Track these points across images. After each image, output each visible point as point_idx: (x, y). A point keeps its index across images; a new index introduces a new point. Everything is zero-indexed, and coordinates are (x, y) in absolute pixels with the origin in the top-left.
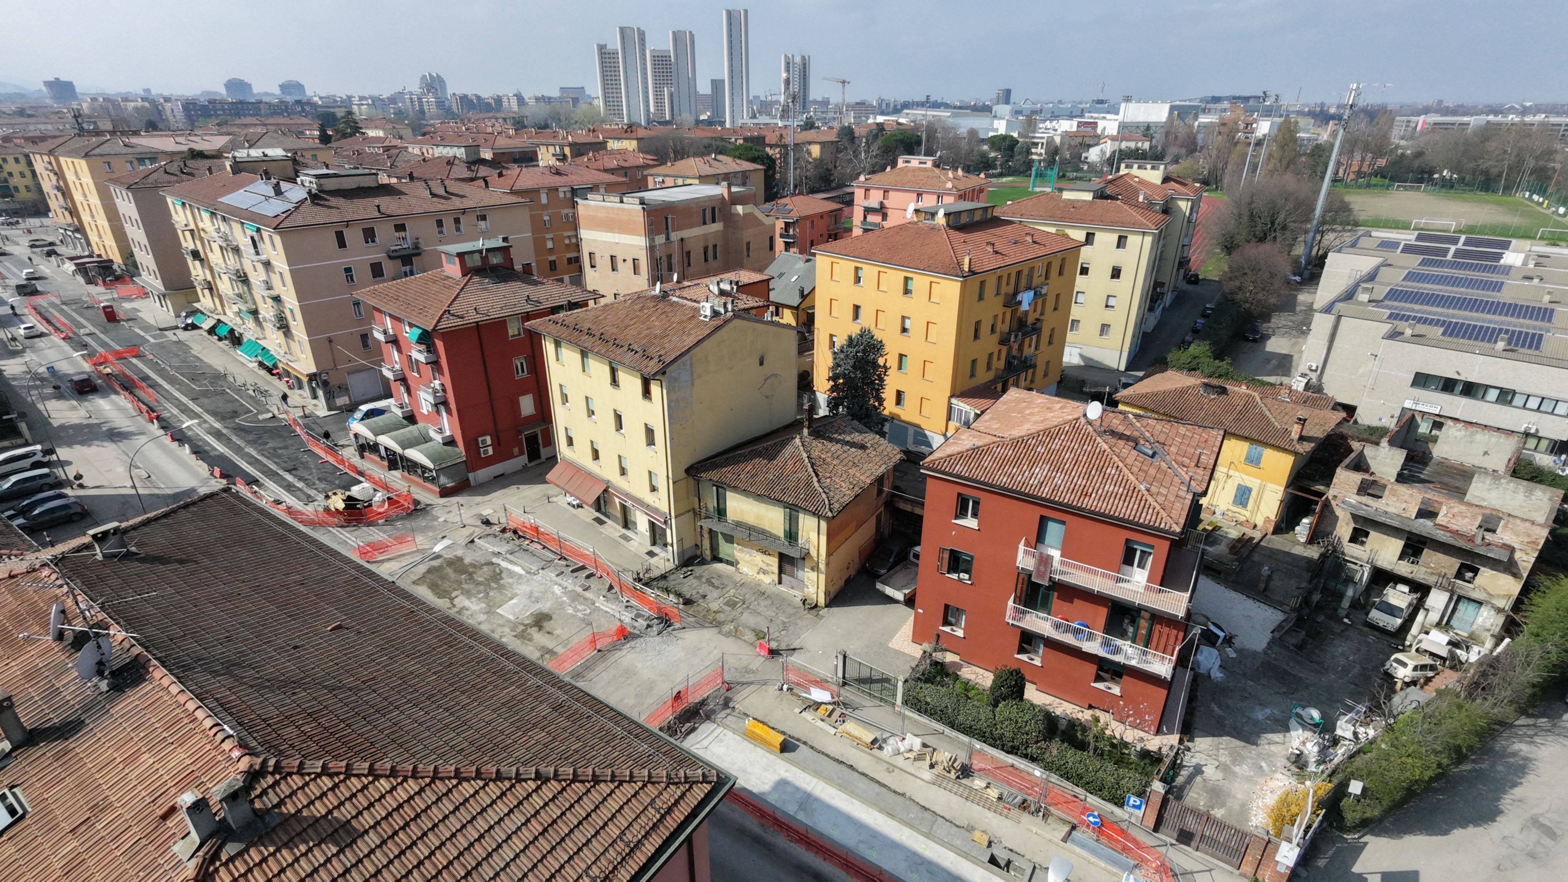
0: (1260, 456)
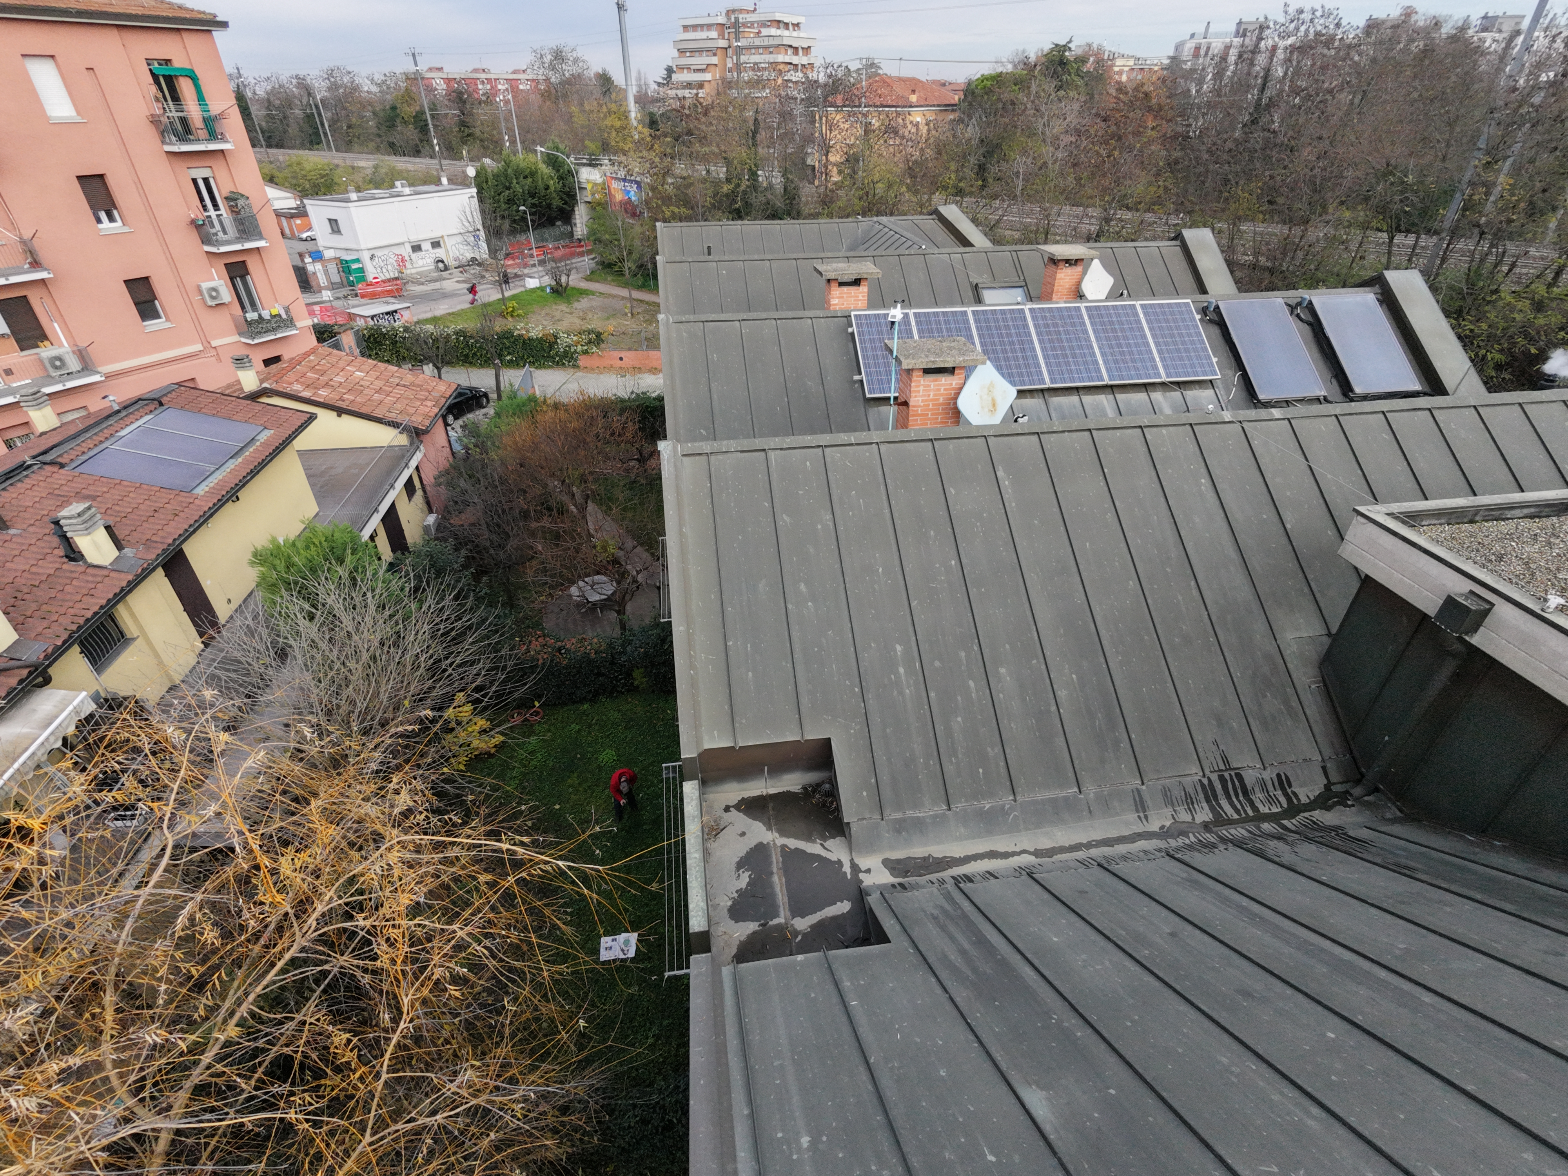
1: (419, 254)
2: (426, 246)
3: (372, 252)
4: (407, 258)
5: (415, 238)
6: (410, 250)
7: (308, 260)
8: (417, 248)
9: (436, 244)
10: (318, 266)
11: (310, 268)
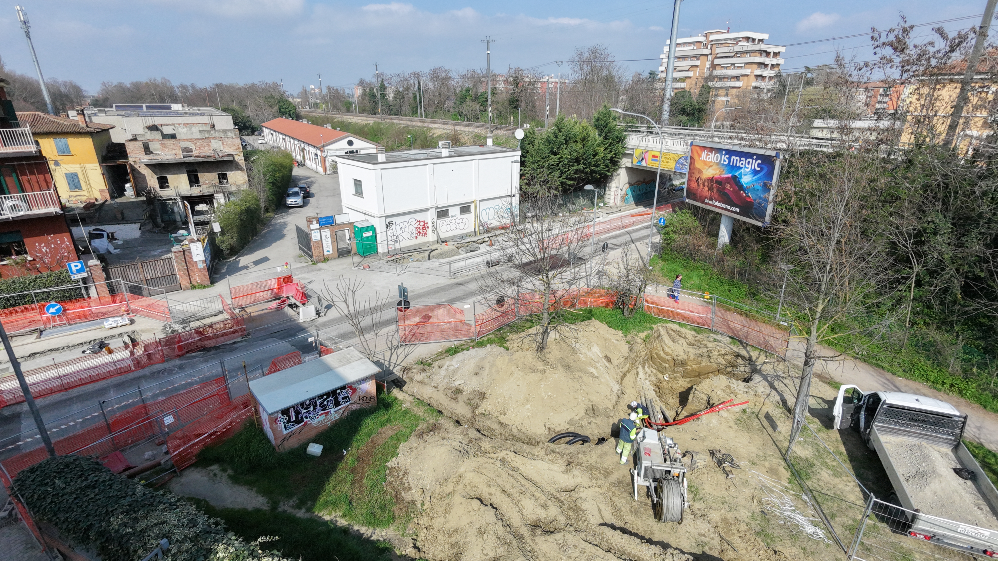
0: (67, 146)
1: (445, 220)
2: (454, 211)
3: (388, 220)
4: (430, 225)
5: (442, 203)
6: (435, 216)
7: (316, 226)
8: (442, 213)
9: (465, 209)
10: (326, 233)
11: (315, 237)
